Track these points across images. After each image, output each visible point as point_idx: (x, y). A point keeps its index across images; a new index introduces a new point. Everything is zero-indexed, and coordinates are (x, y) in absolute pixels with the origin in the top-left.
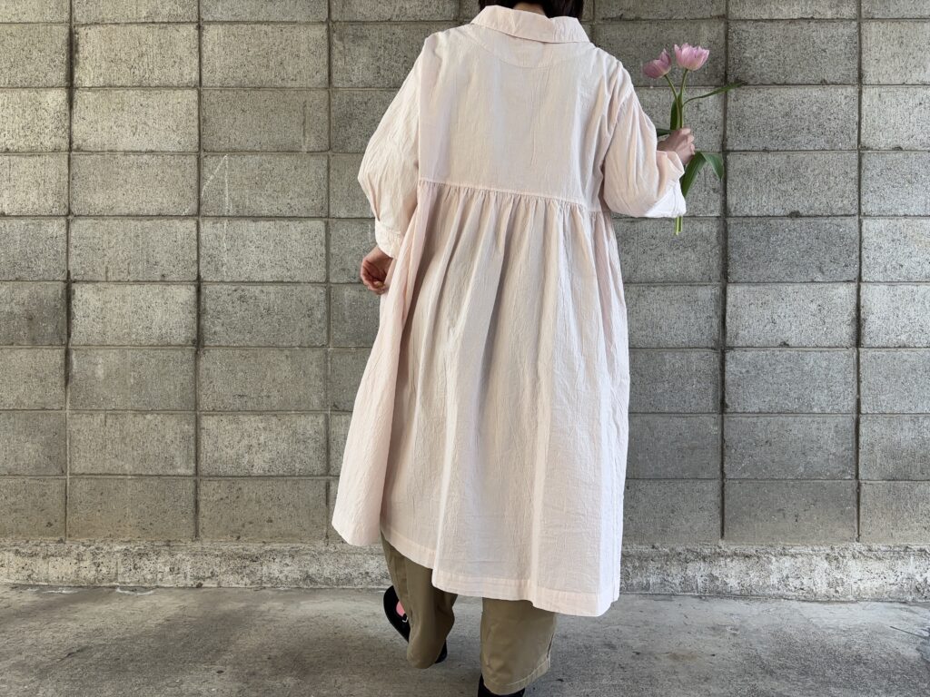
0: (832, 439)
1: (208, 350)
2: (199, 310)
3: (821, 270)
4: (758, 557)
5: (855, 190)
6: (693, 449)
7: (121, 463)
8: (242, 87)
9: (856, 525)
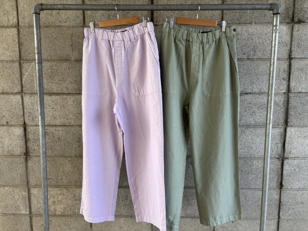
2: (26, 139)
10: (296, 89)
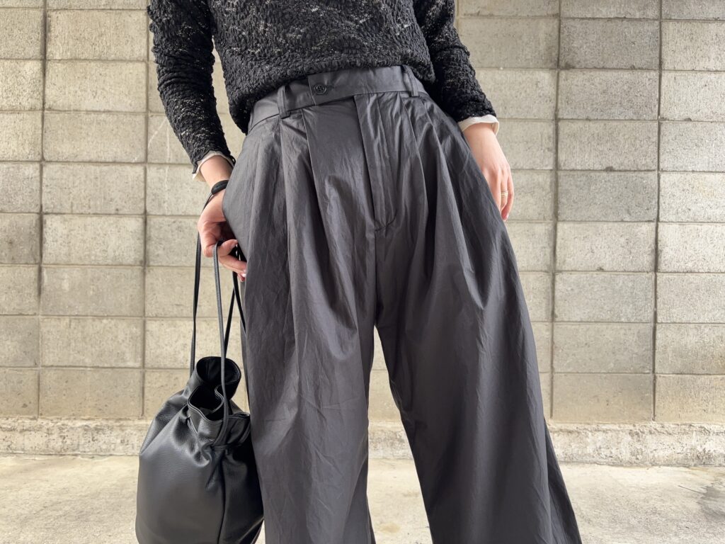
0: (636, 342)
1: (153, 270)
2: (145, 237)
3: (628, 212)
4: (578, 433)
5: (656, 151)
7: (82, 358)
9: (652, 408)
10: (567, 165)
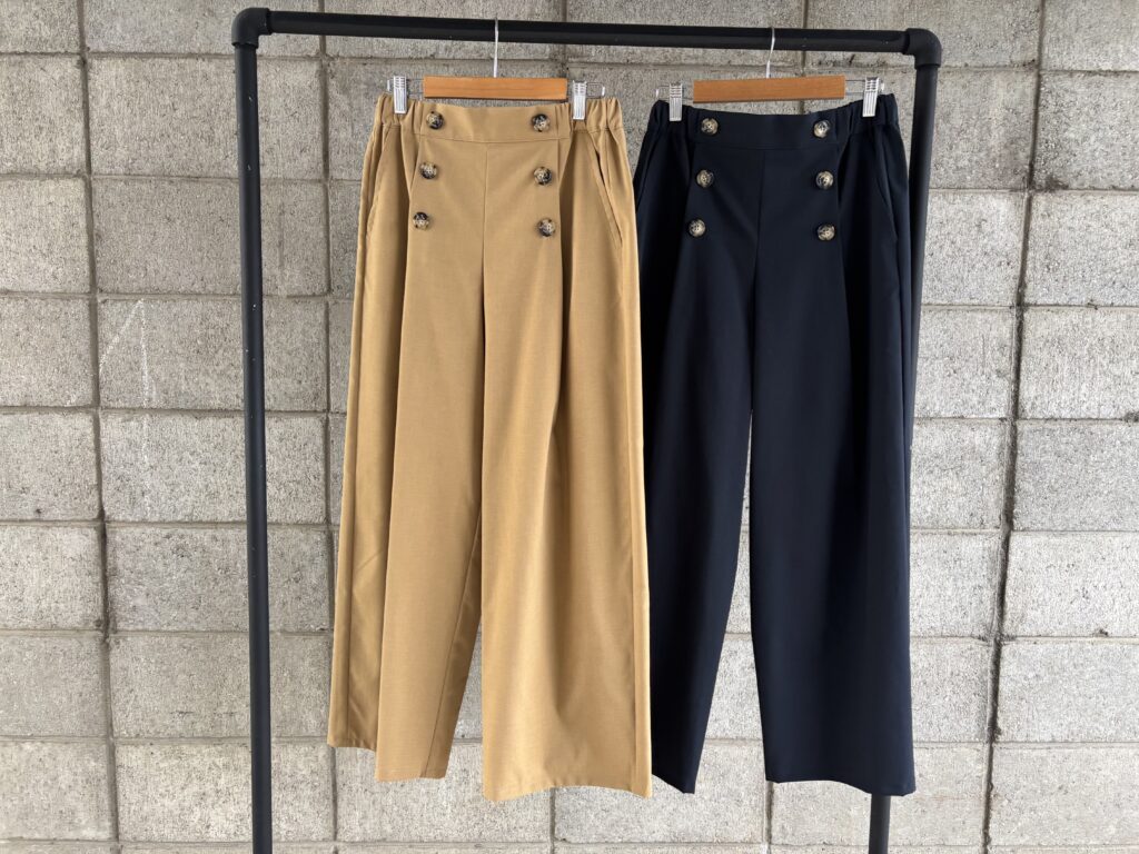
1: (124, 640)
2: (104, 570)
6: (940, 799)
8: (164, 176)
10: (1039, 409)
